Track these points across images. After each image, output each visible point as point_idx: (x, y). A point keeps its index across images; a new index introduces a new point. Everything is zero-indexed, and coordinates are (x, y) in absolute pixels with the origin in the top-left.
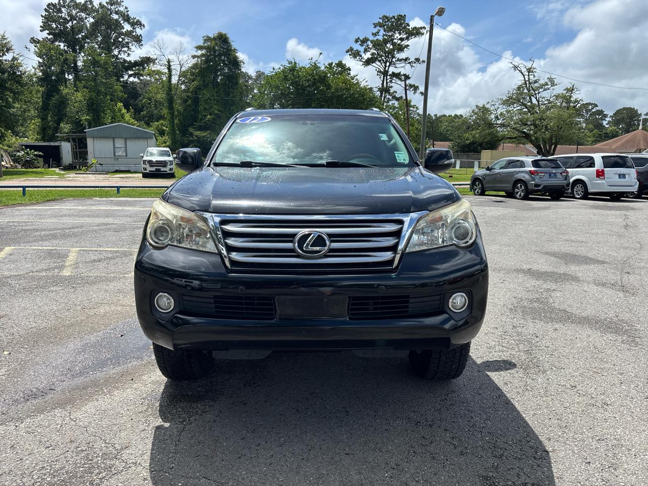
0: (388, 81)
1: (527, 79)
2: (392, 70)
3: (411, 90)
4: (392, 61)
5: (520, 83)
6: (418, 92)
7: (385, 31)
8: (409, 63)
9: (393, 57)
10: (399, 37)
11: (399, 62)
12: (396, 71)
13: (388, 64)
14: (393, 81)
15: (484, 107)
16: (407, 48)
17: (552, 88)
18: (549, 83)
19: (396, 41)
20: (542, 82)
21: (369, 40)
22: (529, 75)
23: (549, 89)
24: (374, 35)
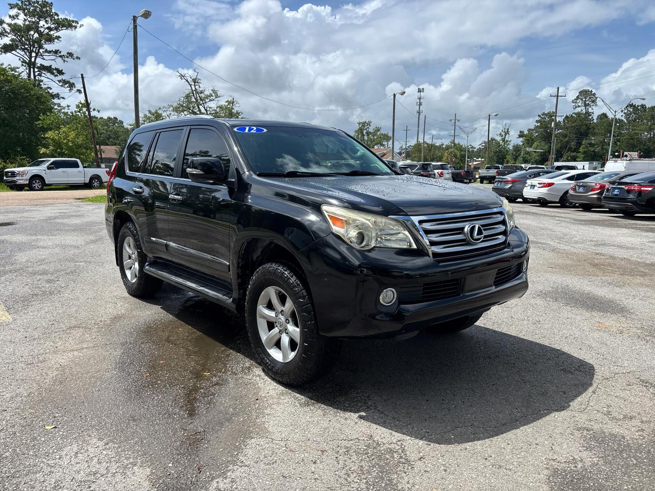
0: (36, 74)
1: (194, 89)
2: (39, 61)
3: (66, 86)
4: (39, 52)
5: (187, 92)
6: (75, 89)
7: (25, 15)
8: (60, 56)
9: (41, 47)
10: (46, 26)
11: (47, 54)
12: (46, 64)
13: (34, 54)
14: (43, 75)
15: (156, 112)
16: (58, 40)
17: (216, 99)
18: (213, 95)
19: (42, 30)
20: (207, 93)
21: (5, 23)
22: (195, 86)
23: (214, 100)
24: (13, 17)
